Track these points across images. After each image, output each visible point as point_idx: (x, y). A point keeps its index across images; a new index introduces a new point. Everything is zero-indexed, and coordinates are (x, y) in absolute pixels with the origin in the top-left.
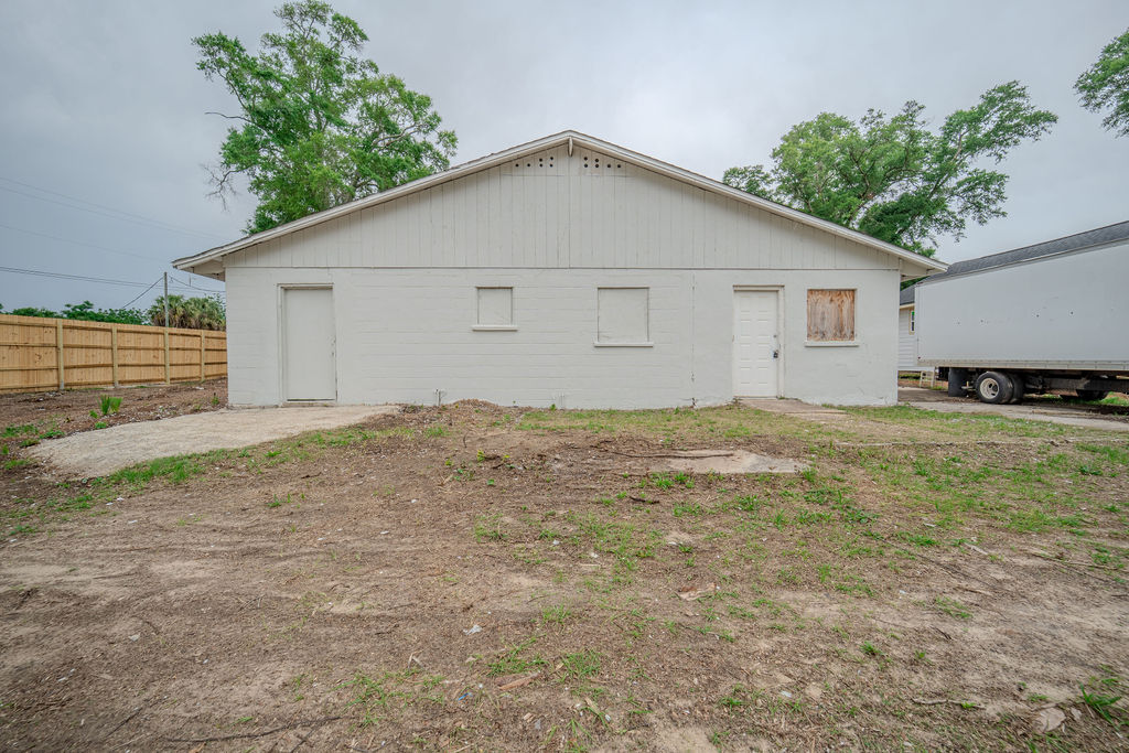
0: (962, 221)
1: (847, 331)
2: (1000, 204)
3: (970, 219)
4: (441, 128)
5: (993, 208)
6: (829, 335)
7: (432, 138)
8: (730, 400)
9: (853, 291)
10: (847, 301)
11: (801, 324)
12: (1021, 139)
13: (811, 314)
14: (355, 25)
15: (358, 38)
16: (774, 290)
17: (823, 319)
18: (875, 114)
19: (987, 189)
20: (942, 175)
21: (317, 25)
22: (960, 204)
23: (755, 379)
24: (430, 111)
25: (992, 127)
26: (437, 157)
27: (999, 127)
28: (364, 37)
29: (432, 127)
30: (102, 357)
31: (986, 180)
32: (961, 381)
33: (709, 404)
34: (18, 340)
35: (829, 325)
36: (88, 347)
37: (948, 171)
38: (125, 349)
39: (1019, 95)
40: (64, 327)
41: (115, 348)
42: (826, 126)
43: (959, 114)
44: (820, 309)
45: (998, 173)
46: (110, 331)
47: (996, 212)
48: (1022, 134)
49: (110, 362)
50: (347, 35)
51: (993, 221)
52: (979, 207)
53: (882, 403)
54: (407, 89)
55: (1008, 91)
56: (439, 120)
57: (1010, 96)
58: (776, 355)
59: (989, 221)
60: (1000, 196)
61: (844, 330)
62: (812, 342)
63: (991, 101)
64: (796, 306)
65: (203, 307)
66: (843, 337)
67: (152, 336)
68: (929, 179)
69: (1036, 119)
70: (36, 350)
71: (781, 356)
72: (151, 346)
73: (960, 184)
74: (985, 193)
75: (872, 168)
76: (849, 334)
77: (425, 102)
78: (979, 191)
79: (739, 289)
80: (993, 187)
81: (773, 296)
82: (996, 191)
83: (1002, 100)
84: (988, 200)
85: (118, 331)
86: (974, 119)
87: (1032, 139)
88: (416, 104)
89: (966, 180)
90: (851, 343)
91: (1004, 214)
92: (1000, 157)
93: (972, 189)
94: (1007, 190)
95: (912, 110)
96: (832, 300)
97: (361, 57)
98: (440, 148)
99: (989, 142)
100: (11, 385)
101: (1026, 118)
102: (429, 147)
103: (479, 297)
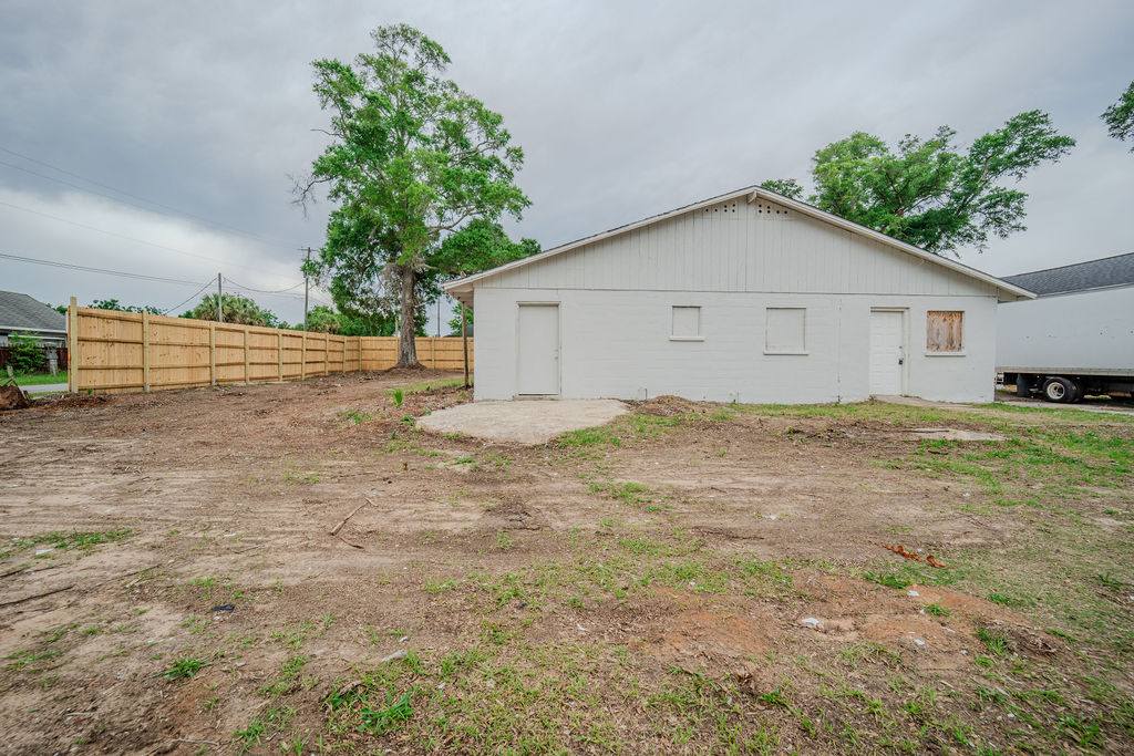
0: (983, 234)
1: (956, 344)
2: (1019, 220)
3: (991, 232)
4: (511, 144)
5: (1013, 223)
6: (942, 347)
7: (501, 153)
8: (867, 398)
9: (961, 312)
10: (956, 320)
11: (921, 338)
12: (1041, 160)
13: (930, 331)
14: (440, 49)
15: (441, 60)
16: (901, 311)
17: (938, 334)
18: (912, 139)
19: (1007, 206)
20: (969, 194)
21: (407, 47)
22: (982, 220)
23: (886, 381)
24: (501, 128)
25: (1015, 150)
26: (504, 171)
27: (1022, 149)
28: (447, 59)
29: (503, 142)
30: (238, 356)
31: (1009, 198)
32: (1028, 385)
33: (851, 400)
34: (186, 341)
35: (942, 340)
36: (229, 347)
37: (973, 191)
38: (255, 348)
39: (1042, 122)
40: (216, 329)
41: (247, 348)
42: (859, 146)
43: (986, 139)
44: (935, 326)
45: (1018, 191)
46: (243, 332)
47: (1017, 227)
48: (1043, 157)
49: (243, 361)
50: (431, 55)
51: (1014, 235)
52: (999, 222)
53: (983, 401)
54: (484, 108)
55: (1031, 119)
56: (509, 137)
57: (1034, 122)
58: (901, 362)
59: (1010, 235)
60: (1020, 212)
61: (954, 343)
62: (930, 353)
63: (1014, 126)
64: (918, 324)
65: (245, 306)
66: (953, 348)
67: (270, 337)
68: (957, 197)
69: (1055, 143)
70: (197, 349)
71: (905, 363)
72: (269, 346)
73: (982, 201)
74: (1005, 209)
75: (906, 187)
76: (957, 346)
77: (498, 120)
78: (999, 208)
79: (875, 310)
80: (1014, 204)
81: (900, 315)
82: (1016, 208)
83: (1025, 125)
84: (1008, 216)
85: (250, 333)
86: (999, 143)
87: (1051, 161)
88: (489, 121)
89: (987, 197)
90: (958, 353)
91: (1023, 228)
92: (1021, 176)
93: (995, 205)
94: (1026, 206)
95: (945, 134)
96: (945, 320)
97: (443, 78)
98: (507, 163)
99: (1011, 163)
100: (182, 381)
101: (1046, 143)
102: (497, 161)
103: (673, 314)
